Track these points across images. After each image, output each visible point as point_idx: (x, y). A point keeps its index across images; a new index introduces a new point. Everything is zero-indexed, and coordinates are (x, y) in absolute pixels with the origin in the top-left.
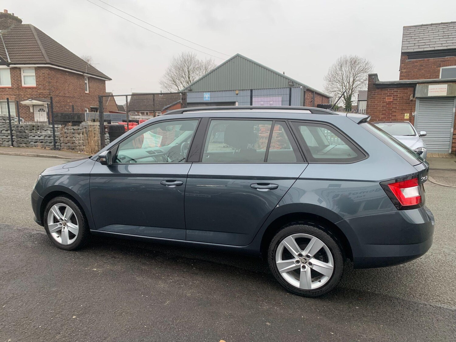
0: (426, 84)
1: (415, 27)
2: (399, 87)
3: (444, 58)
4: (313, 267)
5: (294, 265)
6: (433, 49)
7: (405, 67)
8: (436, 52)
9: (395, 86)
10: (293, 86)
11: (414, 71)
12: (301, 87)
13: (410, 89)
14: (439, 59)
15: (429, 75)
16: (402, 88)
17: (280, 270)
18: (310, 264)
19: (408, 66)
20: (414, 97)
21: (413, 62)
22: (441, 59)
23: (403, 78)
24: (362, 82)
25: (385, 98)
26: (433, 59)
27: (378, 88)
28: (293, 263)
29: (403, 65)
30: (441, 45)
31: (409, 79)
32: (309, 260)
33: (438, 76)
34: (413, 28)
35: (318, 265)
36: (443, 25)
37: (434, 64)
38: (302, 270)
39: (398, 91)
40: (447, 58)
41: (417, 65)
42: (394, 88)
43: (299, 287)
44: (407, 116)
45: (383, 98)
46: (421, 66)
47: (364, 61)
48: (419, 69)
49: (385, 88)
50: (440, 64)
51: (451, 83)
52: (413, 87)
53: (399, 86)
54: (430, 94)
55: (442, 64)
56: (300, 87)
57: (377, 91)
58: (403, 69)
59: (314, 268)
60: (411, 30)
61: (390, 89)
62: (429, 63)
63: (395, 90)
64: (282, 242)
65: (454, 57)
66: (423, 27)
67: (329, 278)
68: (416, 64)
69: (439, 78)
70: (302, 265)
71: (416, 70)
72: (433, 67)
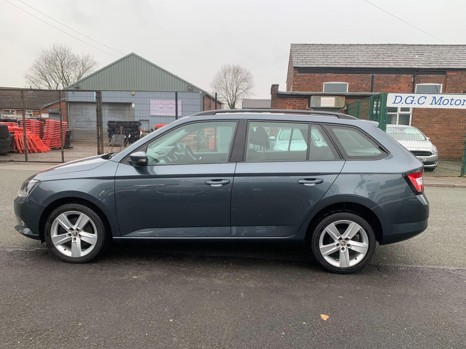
0: (319, 96)
1: (300, 46)
2: (298, 98)
3: (326, 75)
4: (351, 248)
5: (335, 248)
6: (317, 66)
7: (296, 80)
8: (320, 69)
9: (294, 97)
10: (193, 90)
11: (303, 84)
12: (201, 92)
13: (306, 100)
14: (322, 75)
15: (315, 88)
16: (300, 99)
17: (323, 254)
18: (349, 245)
19: (299, 80)
20: (309, 106)
21: (303, 76)
22: (324, 75)
23: (295, 89)
24: (244, 91)
25: (286, 107)
26: (318, 75)
27: (280, 98)
28: (334, 246)
29: (295, 78)
30: (322, 63)
31: (299, 91)
32: (347, 242)
33: (321, 90)
34: (299, 46)
35: (355, 245)
36: (322, 46)
37: (319, 79)
38: (342, 251)
39: (296, 101)
40: (328, 75)
41: (306, 79)
42: (293, 98)
43: (339, 267)
45: (284, 107)
46: (309, 80)
47: (245, 71)
48: (308, 83)
49: (286, 98)
50: (323, 79)
51: (338, 97)
52: (309, 98)
54: (323, 105)
55: (324, 79)
56: (199, 92)
57: (280, 100)
58: (295, 81)
59: (353, 248)
60: (298, 47)
61: (290, 99)
62: (315, 78)
63: (294, 100)
64: (325, 229)
65: (333, 74)
67: (365, 255)
68: (305, 78)
69: (322, 91)
70: (341, 247)
71: (305, 83)
72: (318, 81)
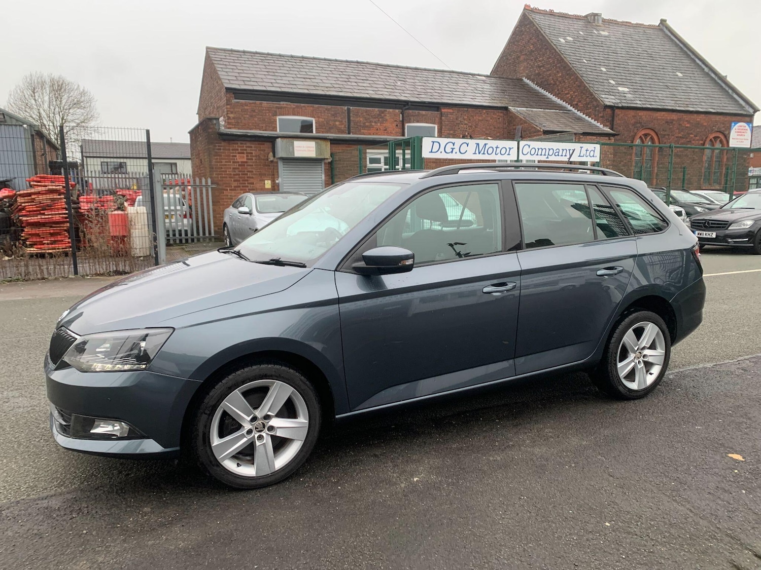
1: (223, 52)
2: (254, 141)
3: (280, 104)
6: (264, 89)
7: (232, 110)
8: (269, 94)
9: (249, 139)
11: (244, 118)
12: (25, 126)
13: (268, 145)
14: (273, 104)
15: (264, 125)
16: (257, 143)
19: (236, 110)
20: (274, 156)
21: (242, 105)
22: (275, 104)
23: (231, 126)
24: (78, 125)
25: (236, 156)
26: (267, 103)
27: (224, 140)
29: (229, 107)
30: (270, 85)
31: (239, 129)
33: (275, 129)
34: (221, 51)
36: (259, 55)
37: (268, 110)
39: (252, 147)
40: (283, 104)
41: (248, 109)
42: (247, 141)
44: (268, 184)
45: (233, 156)
46: (252, 111)
48: (251, 116)
49: (233, 140)
50: (276, 111)
53: (254, 139)
54: (298, 154)
55: (278, 111)
56: (22, 126)
57: (223, 144)
58: (229, 112)
60: (220, 54)
61: (241, 142)
62: (262, 109)
63: (248, 144)
65: (289, 103)
66: (256, 55)
68: (246, 107)
69: (276, 131)
71: (248, 116)
72: (267, 114)
